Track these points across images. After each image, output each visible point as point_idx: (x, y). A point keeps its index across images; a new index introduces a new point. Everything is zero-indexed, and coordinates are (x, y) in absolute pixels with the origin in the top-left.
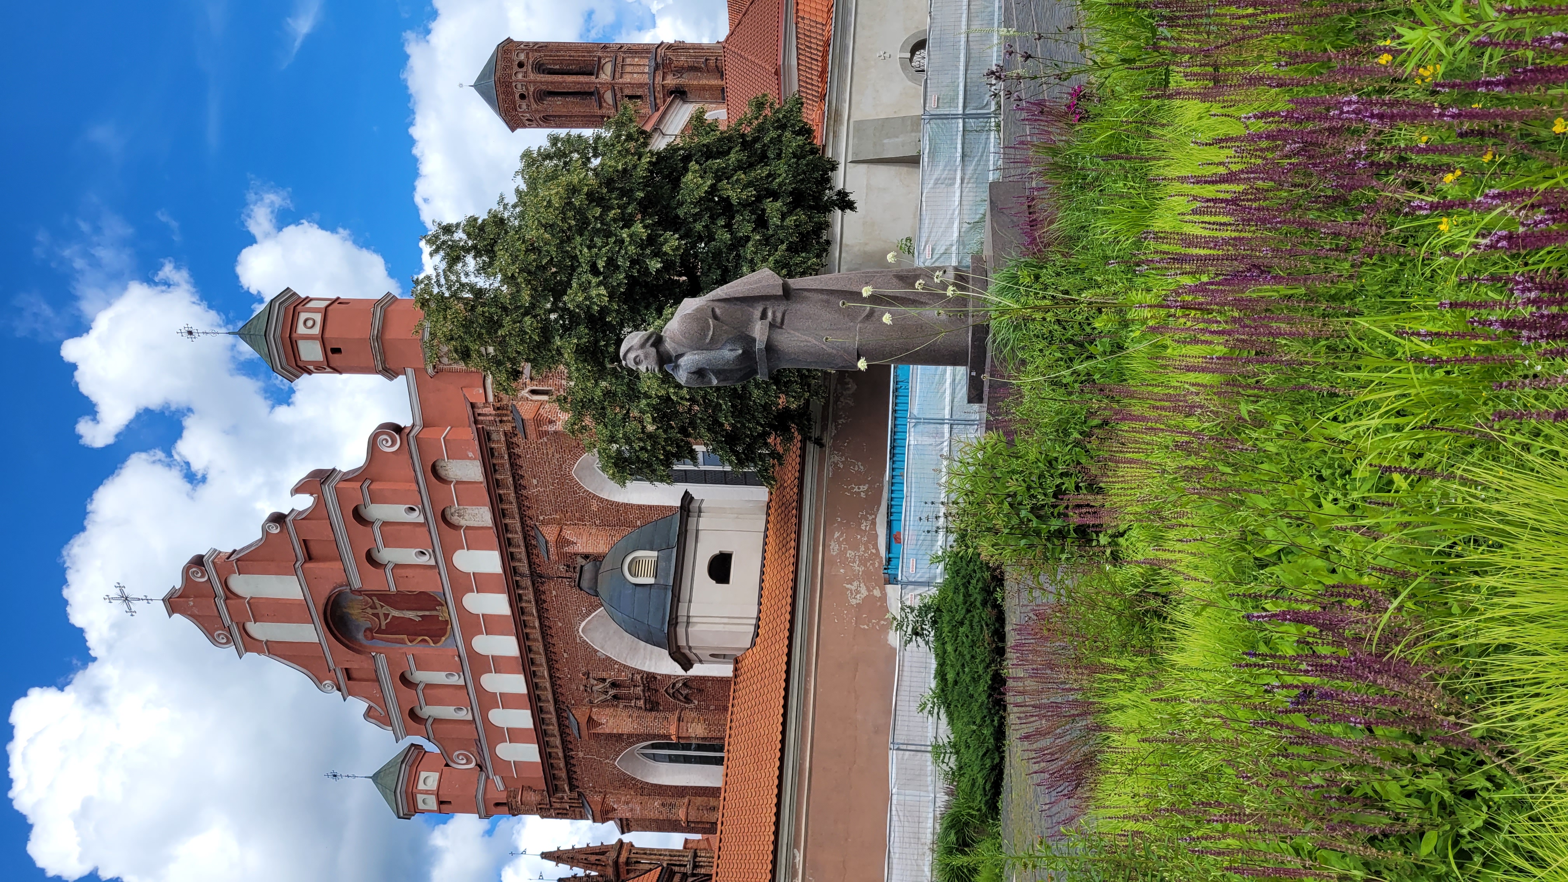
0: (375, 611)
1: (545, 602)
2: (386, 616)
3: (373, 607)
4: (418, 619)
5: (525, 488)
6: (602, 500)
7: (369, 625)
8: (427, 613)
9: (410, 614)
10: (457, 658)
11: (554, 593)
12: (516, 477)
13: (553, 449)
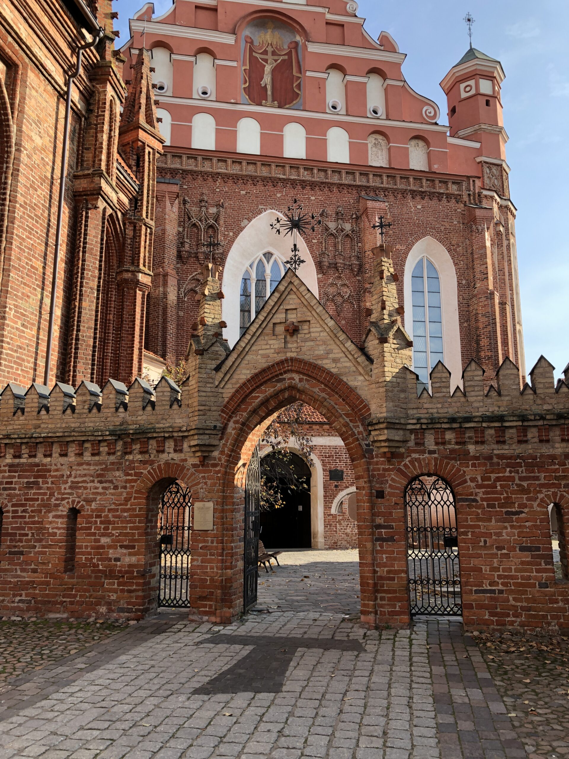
0: (270, 54)
1: (303, 188)
2: (266, 61)
3: (274, 53)
4: (263, 83)
5: (413, 198)
6: (406, 254)
7: (256, 43)
8: (269, 93)
9: (267, 79)
10: (233, 101)
11: (313, 198)
12: (423, 195)
13: (448, 227)
